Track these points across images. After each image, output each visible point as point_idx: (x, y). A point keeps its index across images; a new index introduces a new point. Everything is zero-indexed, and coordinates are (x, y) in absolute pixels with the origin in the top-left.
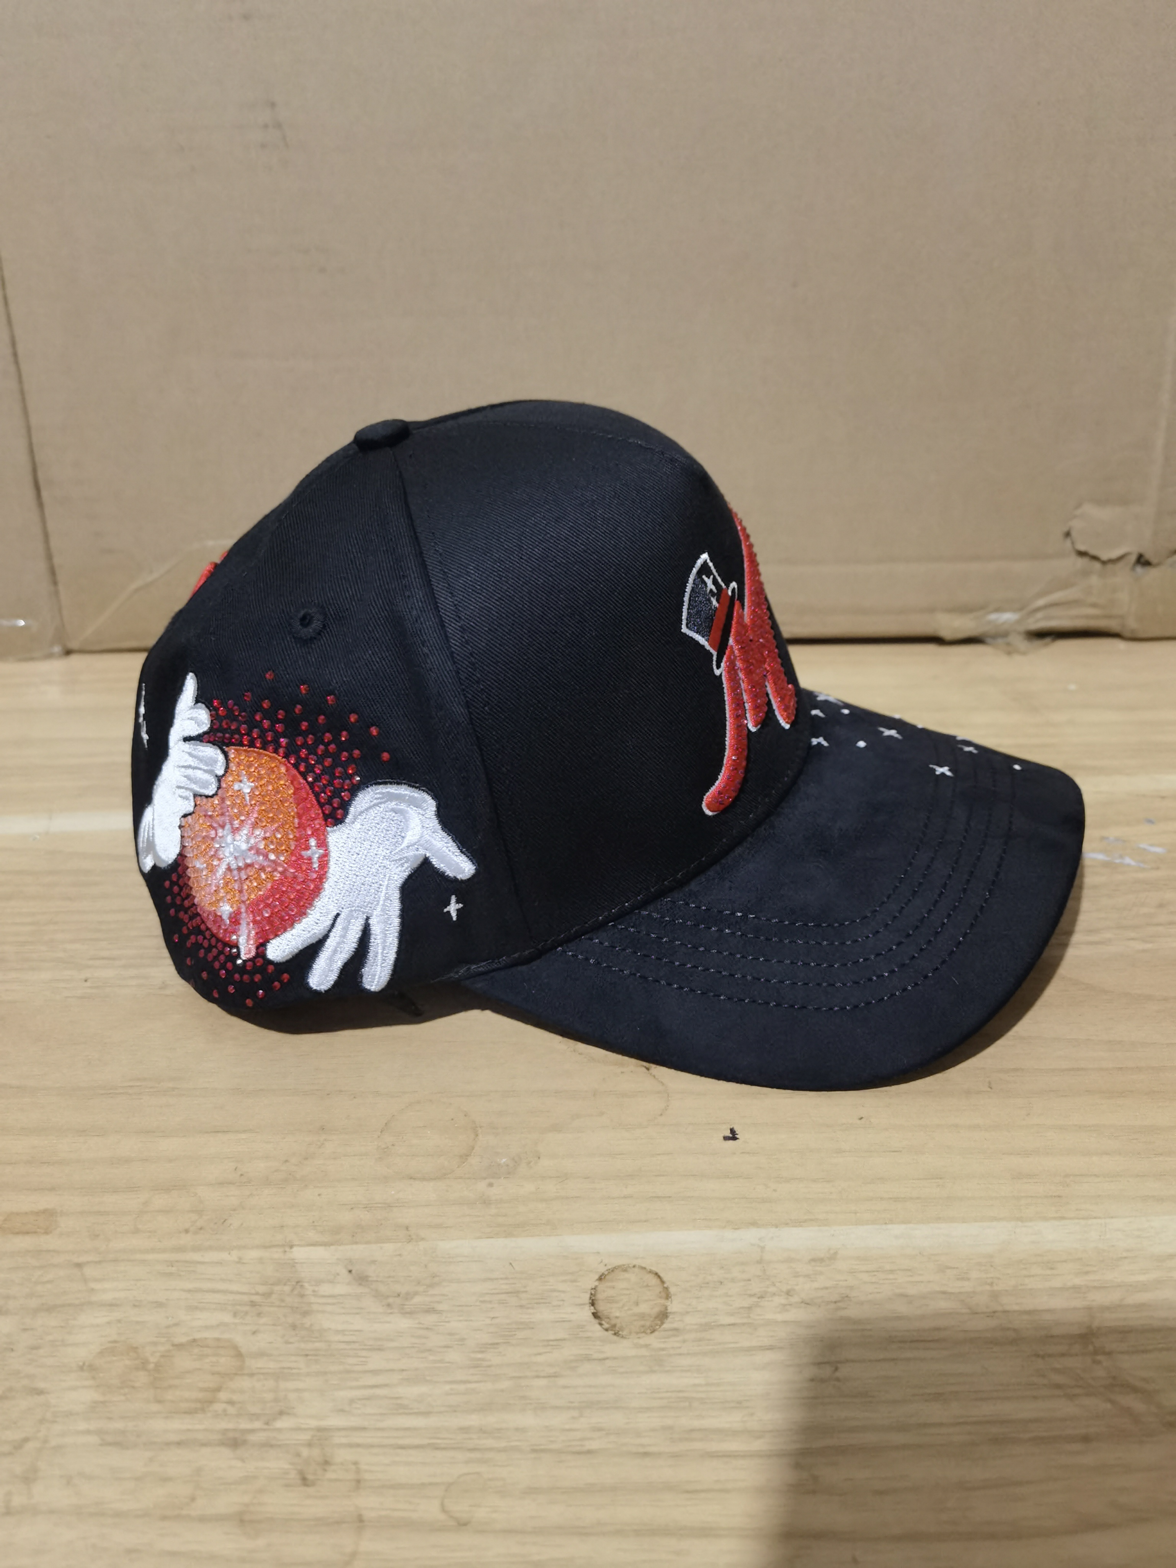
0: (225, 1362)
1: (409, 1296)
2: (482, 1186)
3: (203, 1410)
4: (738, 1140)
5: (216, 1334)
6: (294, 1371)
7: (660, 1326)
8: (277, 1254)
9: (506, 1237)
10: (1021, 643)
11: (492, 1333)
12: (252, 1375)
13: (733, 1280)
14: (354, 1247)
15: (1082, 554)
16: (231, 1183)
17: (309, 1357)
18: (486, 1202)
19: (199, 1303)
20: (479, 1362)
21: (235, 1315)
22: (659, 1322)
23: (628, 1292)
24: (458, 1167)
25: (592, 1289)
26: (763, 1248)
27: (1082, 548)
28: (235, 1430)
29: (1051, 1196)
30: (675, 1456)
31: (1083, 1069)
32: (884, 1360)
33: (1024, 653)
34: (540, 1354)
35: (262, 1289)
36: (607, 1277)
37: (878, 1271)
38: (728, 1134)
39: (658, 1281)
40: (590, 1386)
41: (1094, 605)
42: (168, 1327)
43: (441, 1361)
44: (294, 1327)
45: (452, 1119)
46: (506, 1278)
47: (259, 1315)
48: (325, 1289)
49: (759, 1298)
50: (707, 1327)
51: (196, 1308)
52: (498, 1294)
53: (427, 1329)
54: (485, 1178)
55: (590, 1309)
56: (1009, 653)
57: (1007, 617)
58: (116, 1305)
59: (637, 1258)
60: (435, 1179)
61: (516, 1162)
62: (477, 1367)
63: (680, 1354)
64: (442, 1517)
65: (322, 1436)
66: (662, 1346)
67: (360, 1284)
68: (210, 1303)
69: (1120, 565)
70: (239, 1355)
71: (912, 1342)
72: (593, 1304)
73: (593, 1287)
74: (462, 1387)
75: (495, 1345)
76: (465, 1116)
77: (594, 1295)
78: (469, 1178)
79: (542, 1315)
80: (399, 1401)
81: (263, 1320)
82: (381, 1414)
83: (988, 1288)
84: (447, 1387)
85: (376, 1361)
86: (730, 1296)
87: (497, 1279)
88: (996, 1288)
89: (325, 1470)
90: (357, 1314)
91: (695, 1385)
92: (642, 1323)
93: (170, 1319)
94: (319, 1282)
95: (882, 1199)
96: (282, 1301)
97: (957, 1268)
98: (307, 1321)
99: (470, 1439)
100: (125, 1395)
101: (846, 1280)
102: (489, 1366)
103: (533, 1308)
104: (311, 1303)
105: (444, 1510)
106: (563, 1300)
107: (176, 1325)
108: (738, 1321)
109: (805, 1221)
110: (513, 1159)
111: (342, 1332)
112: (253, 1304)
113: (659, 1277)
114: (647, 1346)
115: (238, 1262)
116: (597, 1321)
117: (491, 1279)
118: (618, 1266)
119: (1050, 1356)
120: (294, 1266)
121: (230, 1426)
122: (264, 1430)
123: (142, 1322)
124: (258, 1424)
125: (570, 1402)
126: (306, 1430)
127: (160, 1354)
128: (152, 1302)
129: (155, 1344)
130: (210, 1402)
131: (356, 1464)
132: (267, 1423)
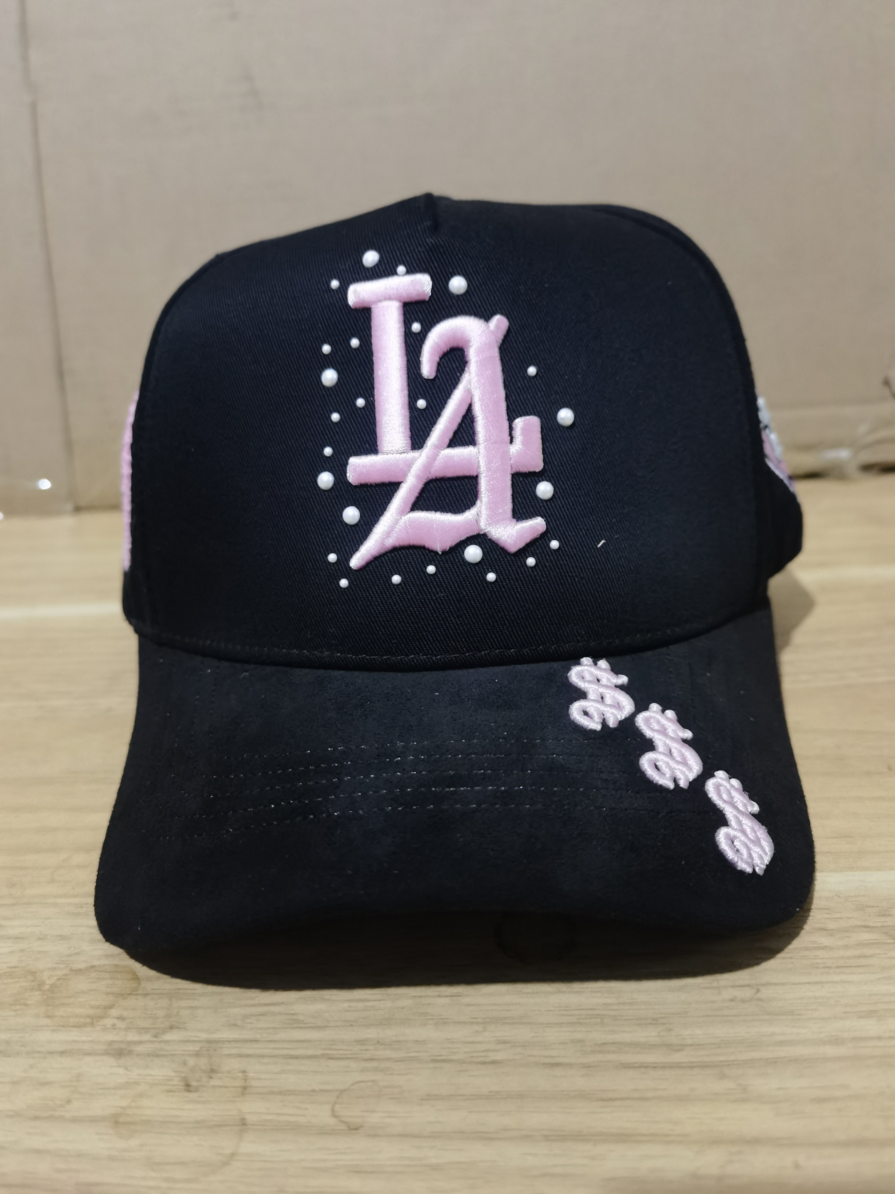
3: (92, 1024)
6: (189, 991)
10: (858, 476)
12: (146, 995)
25: (497, 924)
28: (122, 1042)
30: (587, 1066)
32: (809, 983)
40: (495, 1004)
42: (69, 956)
55: (495, 940)
57: (841, 454)
58: (23, 938)
64: (332, 1121)
65: (210, 1047)
70: (136, 977)
71: (838, 967)
72: (497, 935)
74: (361, 1005)
80: (294, 1017)
82: (274, 1028)
84: (346, 1005)
89: (211, 1078)
91: (605, 1004)
93: (73, 949)
97: (877, 906)
99: (367, 1050)
100: (16, 1011)
105: (334, 1115)
107: (77, 954)
121: (117, 1038)
122: (152, 1042)
123: (44, 952)
124: (146, 1037)
125: (472, 1018)
126: (194, 1041)
127: (56, 978)
128: (57, 936)
129: (54, 969)
130: (101, 1018)
131: (244, 1072)
132: (156, 1036)
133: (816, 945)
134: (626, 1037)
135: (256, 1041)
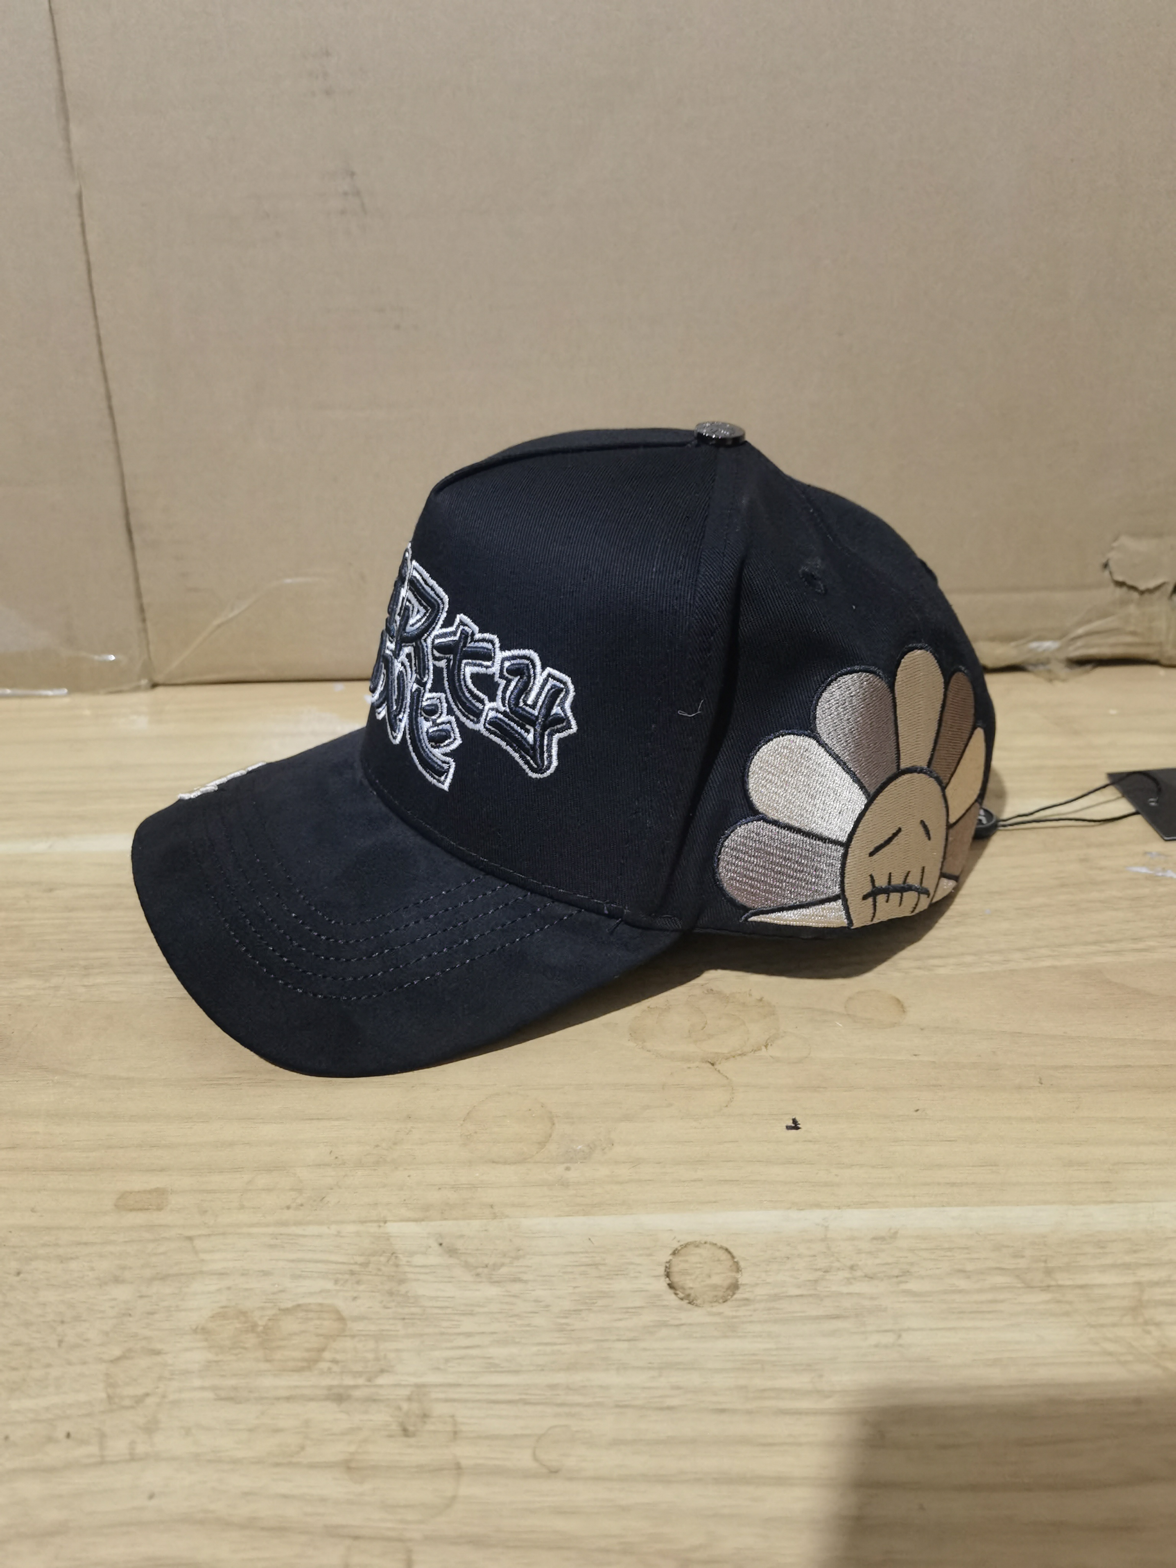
0: (329, 1325)
1: (496, 1267)
2: (560, 1169)
3: (309, 1368)
4: (799, 1130)
5: (319, 1300)
6: (393, 1333)
7: (732, 1296)
8: (373, 1228)
9: (584, 1215)
10: (1063, 671)
11: (575, 1300)
12: (353, 1336)
13: (799, 1256)
14: (444, 1222)
15: (1120, 584)
16: (328, 1165)
17: (406, 1321)
18: (564, 1184)
19: (302, 1271)
20: (564, 1326)
21: (336, 1282)
22: (731, 1293)
23: (701, 1266)
24: (537, 1153)
25: (667, 1262)
26: (827, 1228)
27: (1120, 578)
28: (339, 1386)
29: (1102, 1182)
30: (749, 1412)
31: (1130, 1066)
32: (944, 1329)
33: (1064, 680)
34: (620, 1320)
35: (360, 1259)
36: (680, 1252)
37: (937, 1249)
38: (791, 1123)
39: (729, 1256)
40: (668, 1349)
41: (1134, 633)
42: (274, 1293)
43: (529, 1325)
44: (391, 1293)
45: (530, 1110)
46: (587, 1252)
47: (358, 1282)
48: (419, 1260)
49: (825, 1272)
50: (776, 1297)
51: (300, 1276)
52: (579, 1266)
53: (514, 1296)
54: (563, 1163)
55: (665, 1281)
56: (1050, 680)
57: (1049, 645)
58: (227, 1274)
59: (707, 1236)
60: (515, 1163)
61: (591, 1148)
62: (562, 1331)
63: (751, 1322)
64: (534, 1465)
65: (420, 1391)
66: (734, 1314)
67: (451, 1256)
68: (312, 1272)
69: (1157, 594)
70: (341, 1319)
71: (971, 1312)
72: (668, 1275)
73: (668, 1261)
74: (548, 1349)
75: (577, 1311)
76: (542, 1107)
77: (669, 1269)
78: (547, 1163)
79: (620, 1285)
80: (491, 1361)
81: (362, 1287)
82: (475, 1372)
83: (1043, 1265)
84: (535, 1349)
85: (468, 1324)
86: (798, 1270)
87: (577, 1253)
88: (1050, 1265)
89: (424, 1422)
90: (450, 1282)
91: (766, 1349)
92: (715, 1293)
93: (277, 1286)
94: (412, 1254)
95: (939, 1184)
96: (379, 1270)
97: (1012, 1247)
98: (403, 1289)
99: (558, 1395)
100: (236, 1355)
101: (906, 1257)
102: (573, 1330)
103: (612, 1279)
104: (405, 1272)
105: (535, 1459)
106: (640, 1272)
107: (282, 1291)
108: (805, 1292)
109: (866, 1204)
110: (588, 1146)
111: (436, 1298)
112: (352, 1273)
113: (730, 1253)
114: (720, 1314)
115: (336, 1236)
116: (672, 1291)
117: (573, 1253)
118: (691, 1242)
119: (1102, 1326)
120: (388, 1239)
121: (335, 1382)
122: (367, 1386)
123: (251, 1289)
124: (361, 1381)
125: (650, 1363)
126: (405, 1386)
127: (267, 1318)
128: (259, 1271)
129: (263, 1308)
130: (316, 1361)
131: (453, 1416)
132: (369, 1380)
133: (954, 1288)
134: (783, 1382)
135: (459, 1385)
